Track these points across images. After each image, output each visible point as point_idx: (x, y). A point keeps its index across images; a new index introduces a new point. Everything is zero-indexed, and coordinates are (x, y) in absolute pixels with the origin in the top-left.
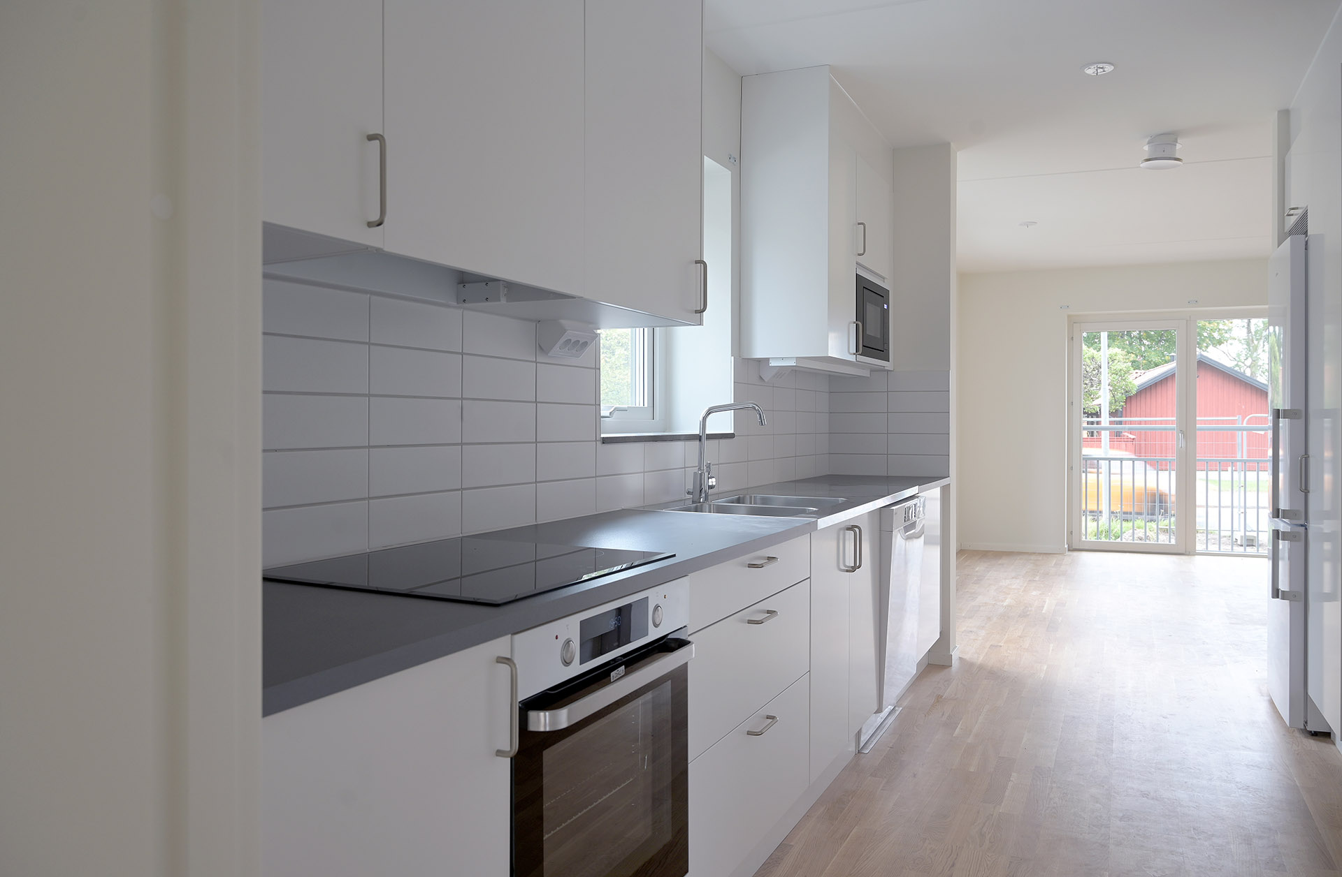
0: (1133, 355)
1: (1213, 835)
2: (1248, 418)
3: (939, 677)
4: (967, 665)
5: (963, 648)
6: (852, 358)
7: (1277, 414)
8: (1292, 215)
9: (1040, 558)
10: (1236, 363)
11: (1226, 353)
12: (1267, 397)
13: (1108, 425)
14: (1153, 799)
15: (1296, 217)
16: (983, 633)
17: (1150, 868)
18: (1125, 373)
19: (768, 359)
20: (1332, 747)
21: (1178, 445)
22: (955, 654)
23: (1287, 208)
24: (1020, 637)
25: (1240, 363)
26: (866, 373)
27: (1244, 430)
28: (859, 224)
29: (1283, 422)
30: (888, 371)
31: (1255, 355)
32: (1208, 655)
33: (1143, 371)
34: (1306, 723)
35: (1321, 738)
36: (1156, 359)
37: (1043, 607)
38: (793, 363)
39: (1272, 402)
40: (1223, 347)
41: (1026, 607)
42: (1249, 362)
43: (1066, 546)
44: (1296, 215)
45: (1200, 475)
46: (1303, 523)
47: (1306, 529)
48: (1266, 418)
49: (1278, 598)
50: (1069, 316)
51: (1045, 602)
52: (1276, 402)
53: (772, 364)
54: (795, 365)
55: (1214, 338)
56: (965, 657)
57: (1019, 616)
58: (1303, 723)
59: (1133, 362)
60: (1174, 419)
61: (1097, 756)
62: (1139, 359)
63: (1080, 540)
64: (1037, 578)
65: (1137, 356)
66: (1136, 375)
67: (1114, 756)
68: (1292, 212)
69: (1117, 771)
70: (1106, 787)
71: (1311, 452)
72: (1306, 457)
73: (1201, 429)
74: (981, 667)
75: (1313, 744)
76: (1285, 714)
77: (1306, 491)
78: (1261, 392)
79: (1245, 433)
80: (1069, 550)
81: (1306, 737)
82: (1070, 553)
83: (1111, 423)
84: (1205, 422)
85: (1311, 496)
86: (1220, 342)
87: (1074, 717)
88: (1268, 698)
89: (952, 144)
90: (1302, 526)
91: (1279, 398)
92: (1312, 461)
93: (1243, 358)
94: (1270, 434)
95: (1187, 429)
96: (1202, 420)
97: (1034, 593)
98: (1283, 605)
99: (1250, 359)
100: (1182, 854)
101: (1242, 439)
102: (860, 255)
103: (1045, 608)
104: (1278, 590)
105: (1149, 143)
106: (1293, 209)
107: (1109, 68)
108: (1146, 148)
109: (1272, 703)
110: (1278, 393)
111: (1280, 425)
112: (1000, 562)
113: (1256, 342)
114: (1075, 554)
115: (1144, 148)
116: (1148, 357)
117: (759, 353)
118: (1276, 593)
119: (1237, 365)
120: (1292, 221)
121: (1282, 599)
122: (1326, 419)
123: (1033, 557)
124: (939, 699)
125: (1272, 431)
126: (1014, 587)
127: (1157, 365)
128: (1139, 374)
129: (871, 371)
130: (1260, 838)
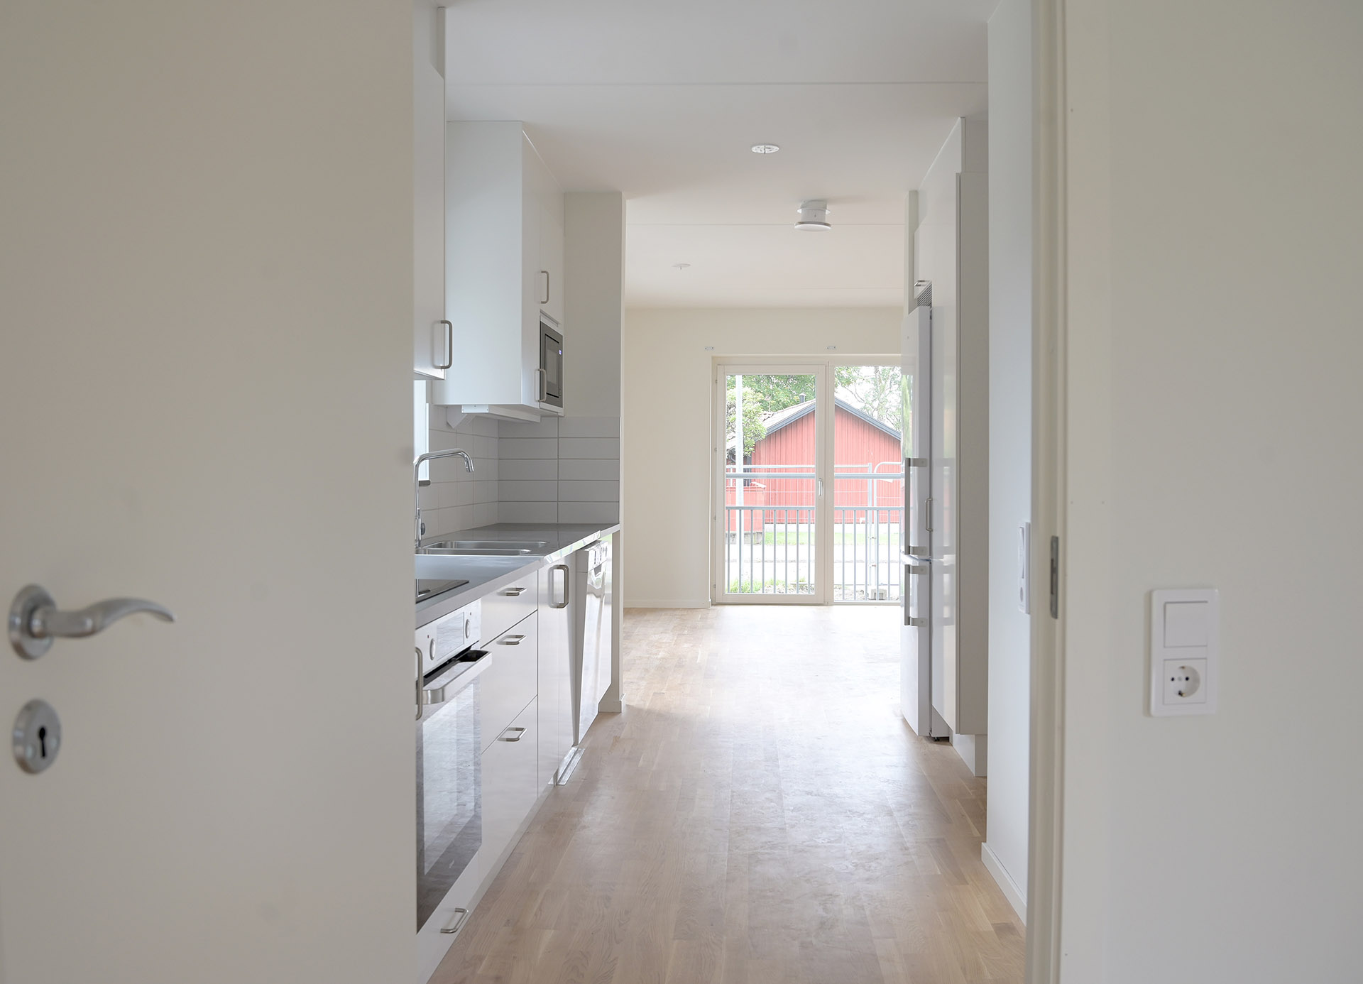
0: (761, 395)
1: (864, 813)
2: (877, 467)
3: (610, 722)
4: (636, 712)
5: (630, 697)
6: (536, 405)
7: (908, 462)
8: (920, 285)
9: (685, 613)
10: (863, 405)
11: (854, 392)
12: (900, 446)
13: (742, 472)
14: (816, 795)
15: (924, 287)
16: (644, 683)
17: (819, 838)
18: (755, 415)
19: (461, 406)
20: (950, 747)
21: (817, 494)
22: (624, 701)
23: (916, 280)
24: (681, 685)
25: (868, 405)
26: (536, 419)
27: (875, 478)
28: (542, 272)
29: (913, 470)
30: (559, 416)
31: (882, 396)
32: (851, 689)
33: (772, 413)
34: (931, 731)
35: (942, 743)
36: (784, 399)
37: (697, 658)
38: (485, 410)
39: (904, 448)
40: (851, 387)
41: (680, 659)
42: (876, 404)
43: (710, 600)
44: (923, 285)
45: (838, 528)
46: (927, 558)
47: (931, 563)
48: (899, 466)
49: (909, 624)
50: (713, 358)
51: (698, 653)
52: (906, 449)
53: (465, 410)
54: (487, 412)
55: (843, 377)
56: (632, 704)
57: (676, 666)
58: (928, 731)
59: (761, 402)
60: (814, 466)
61: (767, 771)
62: (769, 399)
63: (723, 593)
64: (686, 632)
65: (765, 395)
66: (764, 417)
67: (781, 770)
68: (920, 283)
69: (785, 780)
70: (777, 791)
71: (934, 497)
72: (930, 500)
73: (837, 477)
74: (649, 712)
75: (936, 747)
76: (915, 726)
77: (931, 530)
78: (892, 440)
79: (875, 480)
80: (712, 605)
81: (932, 743)
82: (714, 607)
83: (745, 470)
84: (842, 470)
85: (934, 534)
86: (849, 382)
87: (742, 745)
88: (901, 718)
89: (623, 193)
90: (927, 560)
91: (910, 447)
92: (935, 503)
93: (870, 399)
94: (903, 481)
95: (825, 477)
96: (840, 468)
97: (686, 646)
98: (912, 630)
99: (877, 402)
100: (842, 827)
101: (872, 486)
102: (542, 303)
103: (698, 659)
104: (909, 618)
105: (802, 207)
106: (921, 281)
107: (776, 149)
108: (800, 211)
109: (905, 721)
110: (908, 439)
111: (911, 473)
112: (645, 618)
113: (883, 382)
114: (719, 608)
115: (798, 211)
116: (777, 397)
117: (451, 400)
118: (908, 621)
119: (865, 408)
120: (920, 290)
121: (913, 625)
122: (945, 468)
123: (678, 612)
124: (617, 739)
125: (904, 480)
126: (664, 641)
127: (785, 406)
128: (767, 416)
129: (542, 416)
130: (899, 811)
